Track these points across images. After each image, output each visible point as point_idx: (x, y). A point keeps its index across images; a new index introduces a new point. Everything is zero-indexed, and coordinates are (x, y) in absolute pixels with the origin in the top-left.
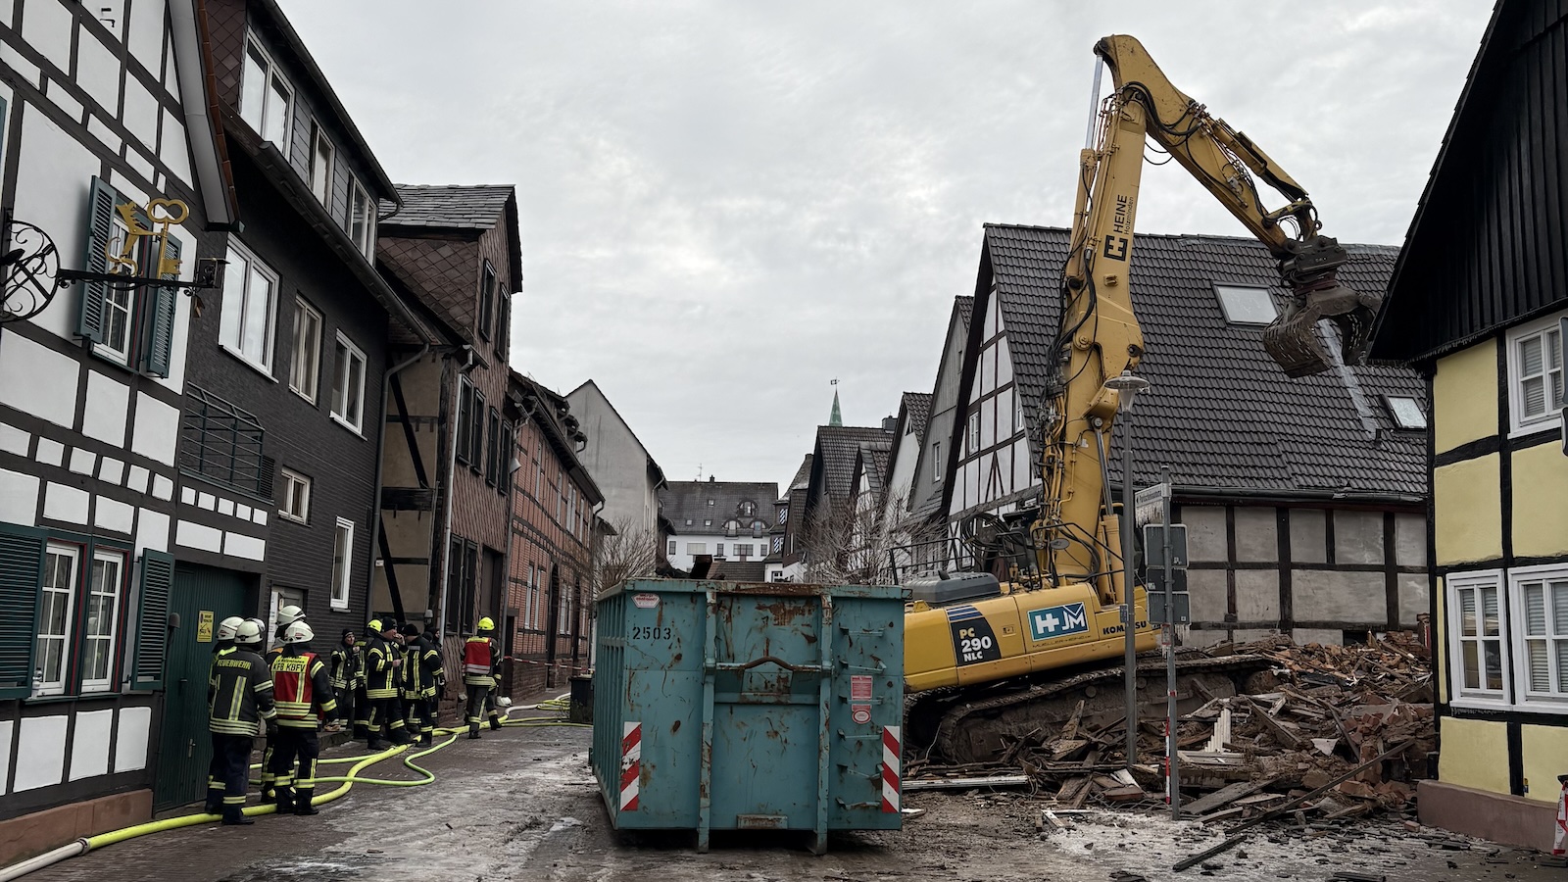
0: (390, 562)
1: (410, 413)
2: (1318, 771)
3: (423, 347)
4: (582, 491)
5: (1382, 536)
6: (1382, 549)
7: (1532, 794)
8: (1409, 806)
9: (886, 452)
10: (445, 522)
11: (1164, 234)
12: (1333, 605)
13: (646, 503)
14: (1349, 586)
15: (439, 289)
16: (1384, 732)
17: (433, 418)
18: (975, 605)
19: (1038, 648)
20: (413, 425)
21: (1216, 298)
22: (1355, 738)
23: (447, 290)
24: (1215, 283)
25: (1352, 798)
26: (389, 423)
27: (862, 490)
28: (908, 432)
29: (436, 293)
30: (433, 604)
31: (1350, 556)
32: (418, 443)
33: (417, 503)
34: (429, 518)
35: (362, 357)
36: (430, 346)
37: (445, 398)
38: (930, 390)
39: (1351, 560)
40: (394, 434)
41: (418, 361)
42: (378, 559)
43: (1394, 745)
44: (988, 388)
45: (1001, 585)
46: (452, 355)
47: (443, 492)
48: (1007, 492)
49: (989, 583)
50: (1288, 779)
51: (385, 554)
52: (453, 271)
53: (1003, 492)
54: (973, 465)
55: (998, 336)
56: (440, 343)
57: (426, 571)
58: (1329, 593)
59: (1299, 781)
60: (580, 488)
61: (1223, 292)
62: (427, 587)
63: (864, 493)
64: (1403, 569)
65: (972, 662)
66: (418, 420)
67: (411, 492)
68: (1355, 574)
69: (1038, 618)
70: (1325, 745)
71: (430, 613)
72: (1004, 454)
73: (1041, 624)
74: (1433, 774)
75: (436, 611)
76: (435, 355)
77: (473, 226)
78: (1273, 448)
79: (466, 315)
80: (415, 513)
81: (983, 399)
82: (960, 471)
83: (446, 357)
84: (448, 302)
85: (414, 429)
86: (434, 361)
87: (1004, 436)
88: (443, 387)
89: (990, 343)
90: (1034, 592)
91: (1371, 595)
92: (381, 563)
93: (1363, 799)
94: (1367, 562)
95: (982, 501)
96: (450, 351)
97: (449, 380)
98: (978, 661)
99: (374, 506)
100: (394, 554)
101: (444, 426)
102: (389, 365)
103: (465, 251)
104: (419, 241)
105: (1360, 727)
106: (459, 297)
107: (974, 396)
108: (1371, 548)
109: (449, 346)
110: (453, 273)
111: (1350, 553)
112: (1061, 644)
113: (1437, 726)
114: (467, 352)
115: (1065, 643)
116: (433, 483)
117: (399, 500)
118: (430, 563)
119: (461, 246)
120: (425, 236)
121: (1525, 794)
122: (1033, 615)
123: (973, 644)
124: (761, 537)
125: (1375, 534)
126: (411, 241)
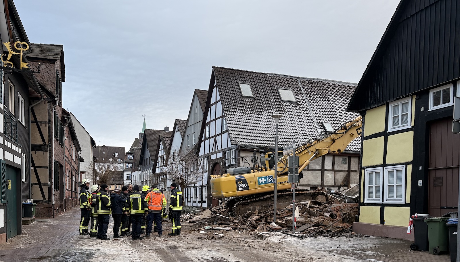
0: (35, 168)
1: (38, 120)
2: (326, 221)
3: (41, 98)
4: (76, 148)
5: (321, 161)
6: (321, 165)
7: (386, 224)
8: (350, 229)
9: (169, 138)
10: (52, 155)
11: (264, 72)
12: (308, 180)
13: (91, 152)
14: (312, 175)
15: (42, 79)
16: (342, 211)
17: (46, 122)
18: (243, 175)
19: (259, 187)
20: (40, 124)
21: (278, 93)
22: (334, 212)
23: (45, 80)
24: (278, 88)
25: (337, 227)
26: (32, 123)
27: (160, 149)
28: (177, 132)
29: (42, 81)
30: (50, 180)
31: (313, 167)
32: (42, 130)
33: (43, 149)
34: (47, 154)
35: (23, 101)
36: (44, 98)
37: (49, 116)
38: (186, 119)
39: (313, 168)
40: (33, 126)
41: (40, 103)
42: (32, 166)
43: (345, 214)
44: (213, 118)
45: (251, 170)
46: (51, 101)
47: (51, 146)
48: (220, 149)
49: (248, 169)
50: (319, 223)
51: (33, 165)
52: (47, 73)
53: (218, 149)
54: (207, 142)
55: (216, 102)
56: (46, 97)
57: (47, 170)
58: (307, 177)
59: (322, 224)
60: (75, 147)
61: (280, 91)
62: (48, 175)
63: (161, 150)
64: (327, 170)
65: (241, 190)
66: (41, 122)
67: (41, 145)
68: (314, 172)
69: (260, 179)
70: (327, 214)
71: (49, 183)
72: (219, 138)
73: (260, 181)
74: (357, 220)
75: (52, 183)
76: (45, 101)
77: (52, 58)
78: (294, 136)
79: (52, 89)
80: (42, 152)
81: (211, 121)
82: (203, 143)
83: (49, 102)
84: (46, 84)
85: (40, 125)
86: (45, 103)
87: (218, 132)
88: (48, 112)
89: (213, 104)
90: (260, 172)
91: (317, 177)
92: (33, 168)
93: (339, 227)
94: (317, 168)
95: (211, 152)
96: (50, 100)
97: (50, 110)
98: (243, 190)
99: (29, 150)
100: (37, 165)
101: (50, 125)
102: (30, 104)
103: (50, 67)
104: (34, 63)
105: (336, 209)
106: (50, 82)
107: (208, 120)
108: (318, 164)
109: (49, 98)
110: (46, 74)
111: (313, 166)
112: (266, 186)
113: (359, 208)
114: (56, 101)
115: (267, 186)
116: (47, 143)
117: (37, 148)
118: (48, 168)
119: (49, 65)
120: (37, 61)
121: (384, 224)
122: (259, 178)
123: (242, 186)
124: (121, 164)
125: (320, 161)
126: (32, 62)
